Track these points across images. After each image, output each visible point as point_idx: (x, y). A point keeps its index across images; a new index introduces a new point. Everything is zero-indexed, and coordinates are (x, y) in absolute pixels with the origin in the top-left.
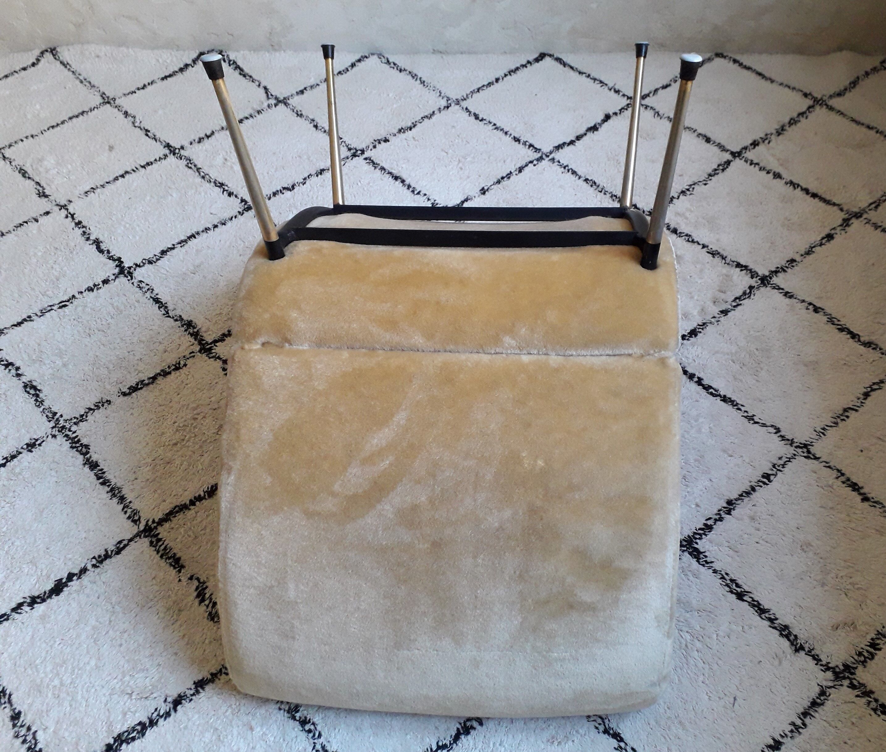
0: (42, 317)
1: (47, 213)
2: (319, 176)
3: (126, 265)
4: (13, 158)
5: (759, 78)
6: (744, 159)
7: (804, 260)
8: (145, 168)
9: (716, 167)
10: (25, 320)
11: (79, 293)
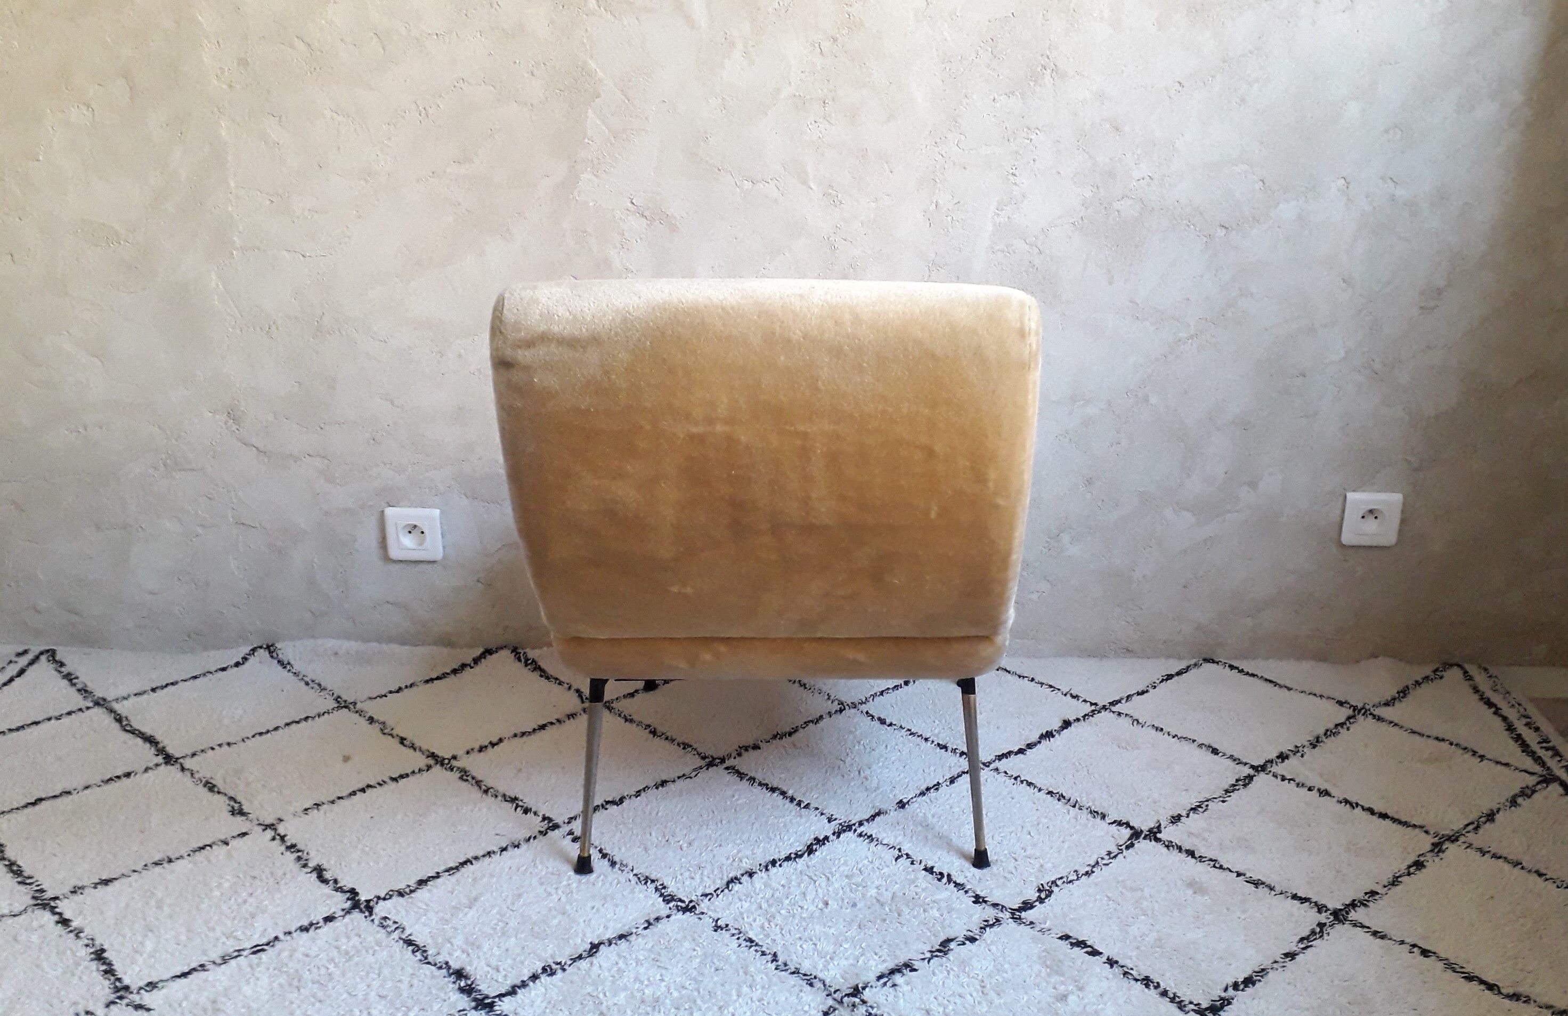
0: (223, 966)
1: (244, 834)
2: (661, 787)
3: (363, 898)
4: (195, 769)
5: (1271, 685)
6: (1271, 774)
7: (1389, 892)
8: (397, 781)
9: (1234, 782)
10: (194, 970)
11: (285, 933)
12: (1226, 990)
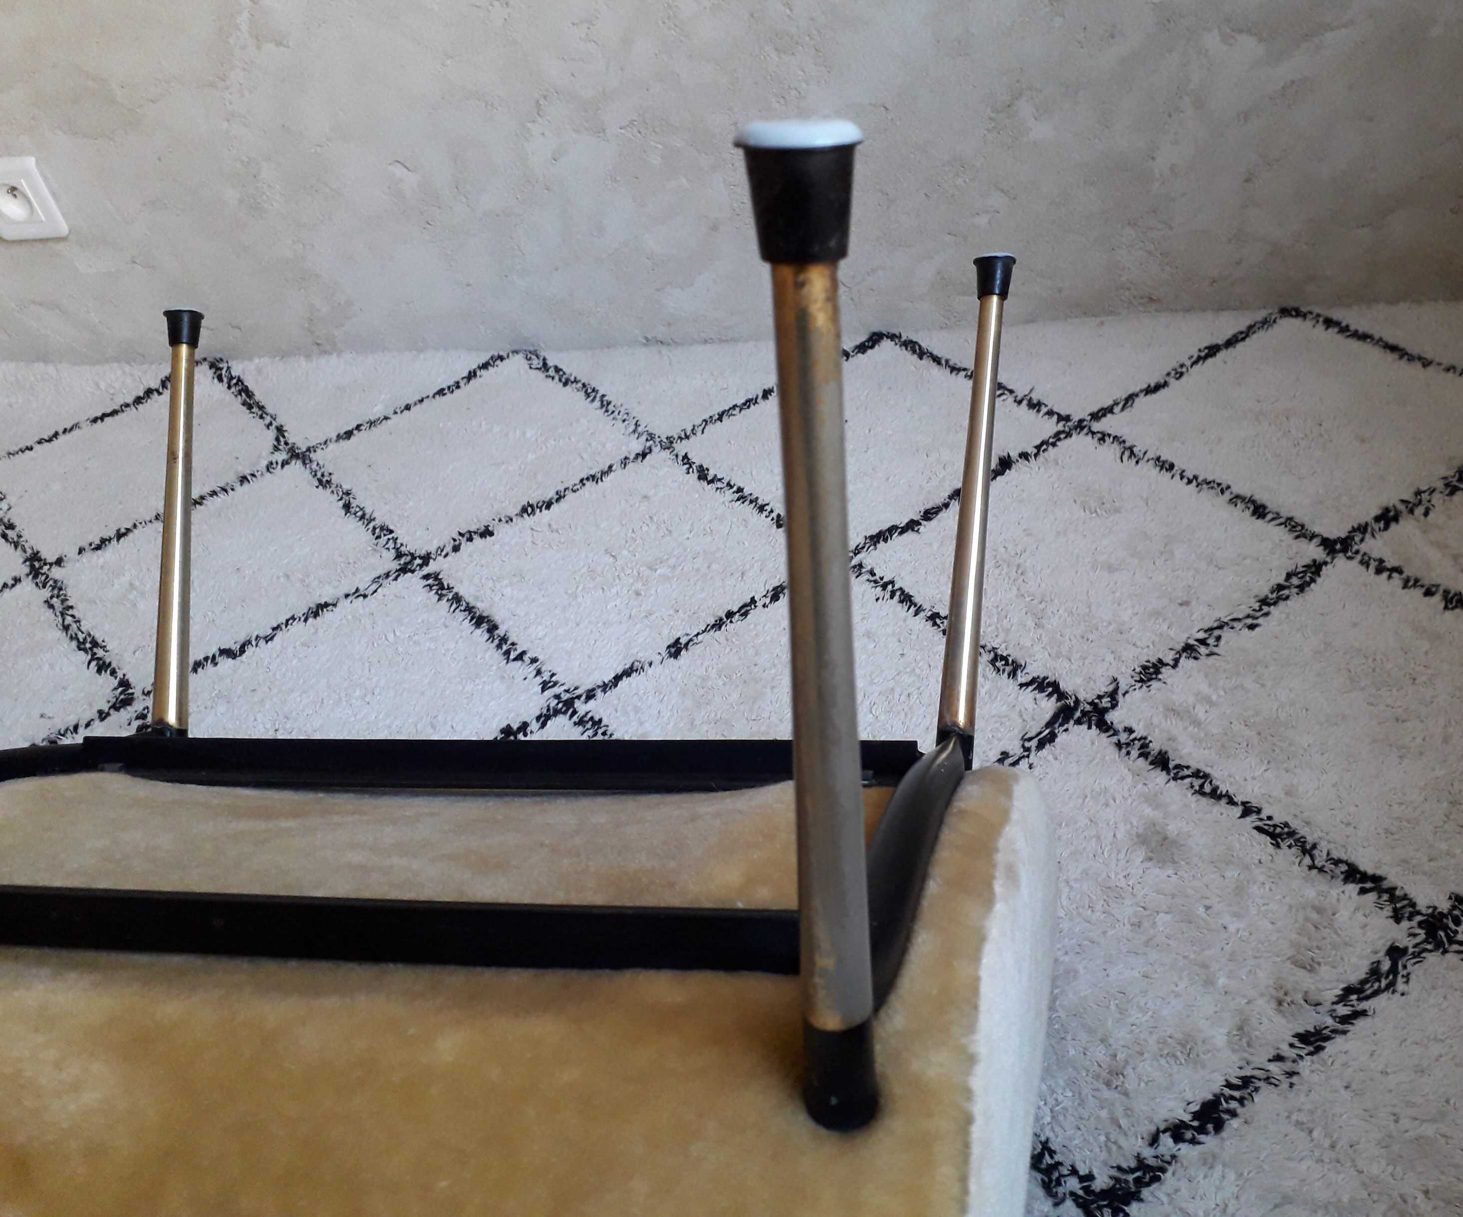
2: (310, 620)
5: (1391, 357)
6: (1359, 557)
9: (1281, 580)
12: (1154, 1141)
